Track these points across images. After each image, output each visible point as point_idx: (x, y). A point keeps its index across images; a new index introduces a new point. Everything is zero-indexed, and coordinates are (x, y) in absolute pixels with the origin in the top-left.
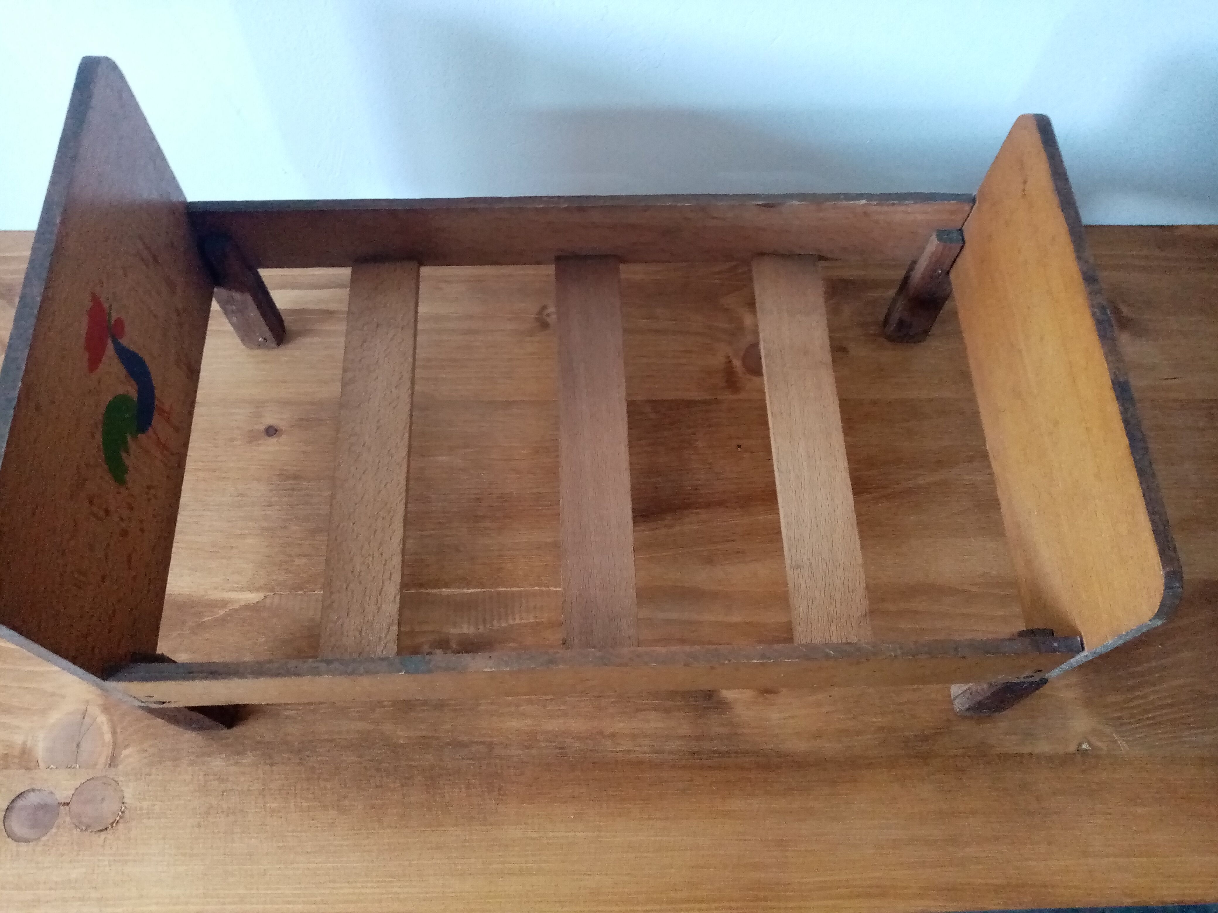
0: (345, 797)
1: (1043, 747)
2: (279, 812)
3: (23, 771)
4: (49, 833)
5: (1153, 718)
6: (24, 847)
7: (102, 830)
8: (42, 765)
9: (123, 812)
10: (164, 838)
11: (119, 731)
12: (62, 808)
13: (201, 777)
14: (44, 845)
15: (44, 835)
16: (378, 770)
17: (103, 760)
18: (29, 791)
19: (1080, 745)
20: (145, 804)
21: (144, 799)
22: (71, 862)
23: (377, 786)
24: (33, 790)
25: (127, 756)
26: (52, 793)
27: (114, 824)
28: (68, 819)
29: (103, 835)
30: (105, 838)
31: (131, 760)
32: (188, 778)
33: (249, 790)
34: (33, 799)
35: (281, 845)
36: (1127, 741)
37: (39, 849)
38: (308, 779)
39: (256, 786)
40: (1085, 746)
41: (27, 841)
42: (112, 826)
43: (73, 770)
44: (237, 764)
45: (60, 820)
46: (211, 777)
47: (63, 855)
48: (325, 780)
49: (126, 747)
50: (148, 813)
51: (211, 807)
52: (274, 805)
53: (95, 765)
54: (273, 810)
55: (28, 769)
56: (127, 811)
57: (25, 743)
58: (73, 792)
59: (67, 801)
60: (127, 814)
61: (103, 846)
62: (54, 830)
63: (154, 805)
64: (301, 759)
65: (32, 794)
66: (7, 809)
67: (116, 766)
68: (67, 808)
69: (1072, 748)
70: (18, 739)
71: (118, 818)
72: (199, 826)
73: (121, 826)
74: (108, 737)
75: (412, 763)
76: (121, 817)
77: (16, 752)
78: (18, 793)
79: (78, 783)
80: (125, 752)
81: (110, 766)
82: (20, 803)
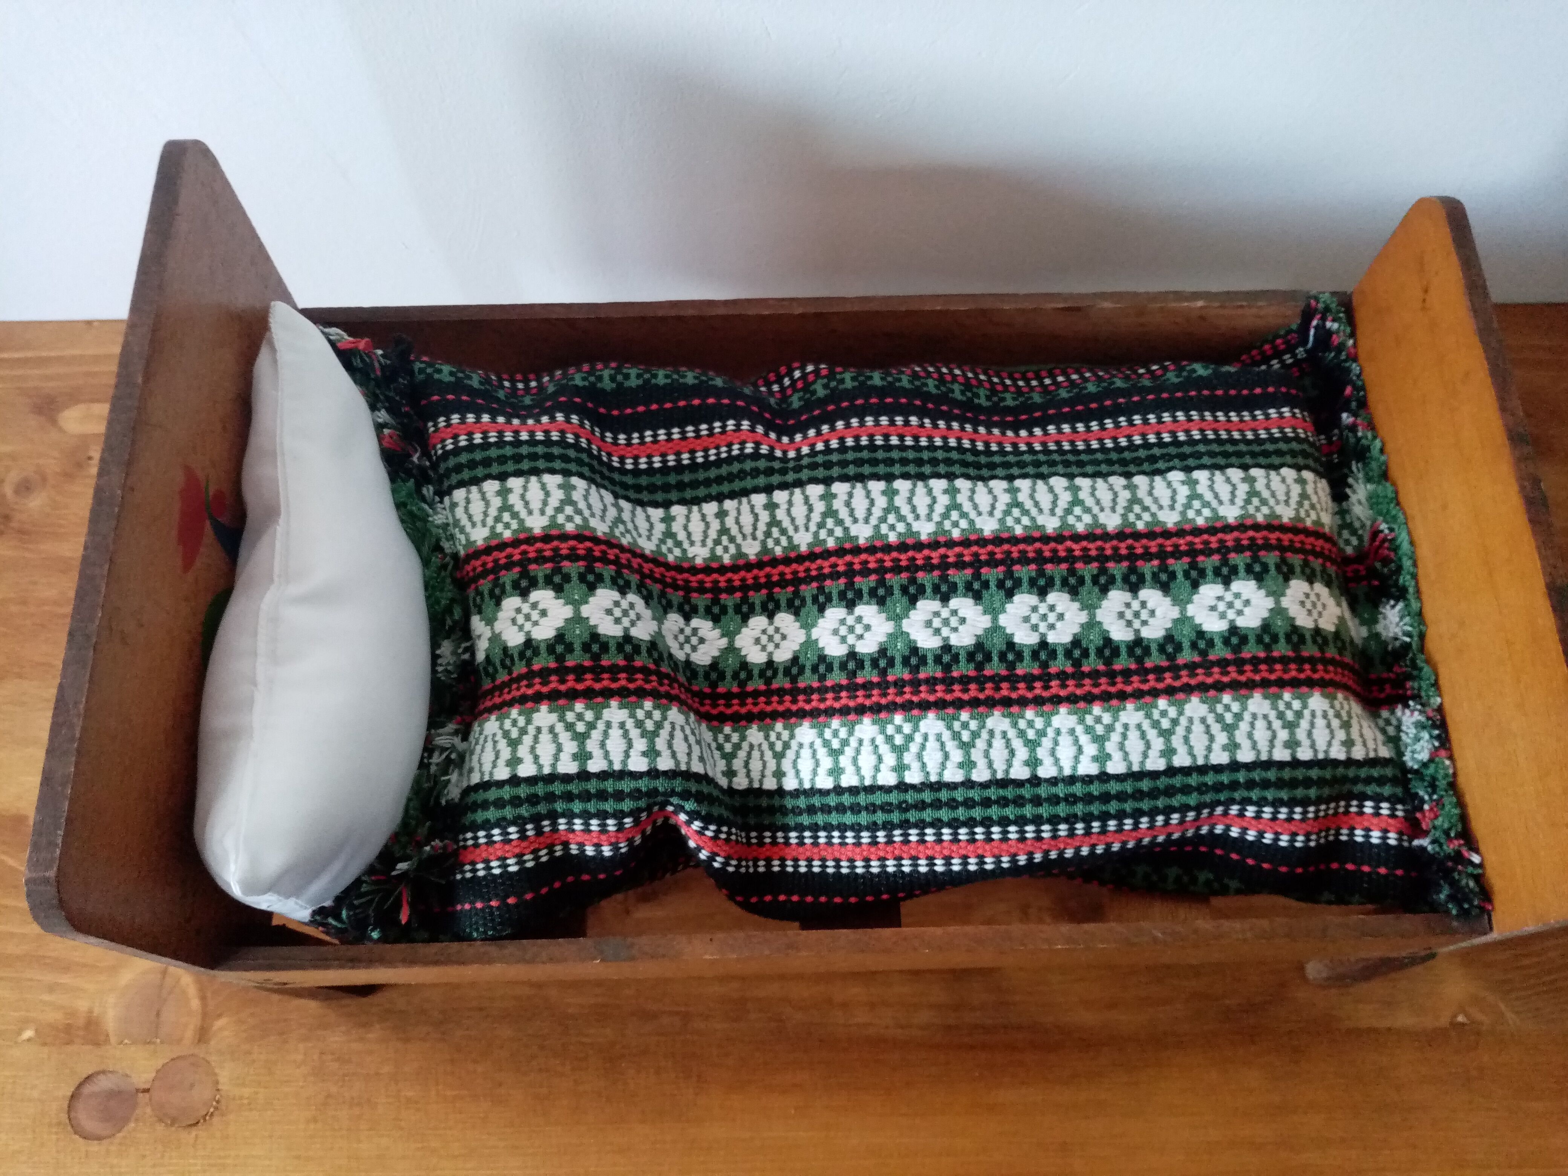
0: (500, 1085)
1: (1405, 1019)
2: (416, 1102)
3: (90, 1047)
4: (125, 1129)
5: (1553, 982)
6: (94, 1147)
7: (191, 1126)
8: (113, 1040)
9: (218, 1102)
10: (271, 1137)
11: (209, 995)
12: (140, 1095)
13: (316, 1057)
14: (120, 1144)
15: (119, 1131)
16: (542, 1047)
17: (190, 1034)
18: (98, 1073)
19: (1455, 1016)
20: (246, 1092)
21: (244, 1085)
22: (154, 1166)
23: (540, 1070)
24: (103, 1072)
25: (221, 1029)
26: (127, 1076)
27: (206, 1118)
28: (148, 1110)
29: (194, 1132)
30: (197, 1136)
31: (226, 1033)
32: (300, 1057)
33: (377, 1074)
34: (104, 1084)
35: (420, 1145)
36: (1517, 1013)
37: (113, 1148)
38: (452, 1061)
39: (386, 1069)
40: (1461, 1019)
41: (99, 1138)
42: (205, 1120)
43: (152, 1047)
44: (361, 1039)
45: (138, 1111)
46: (330, 1057)
47: (144, 1156)
48: (475, 1061)
49: (220, 1016)
50: (249, 1104)
51: (329, 1096)
52: (410, 1094)
53: (179, 1041)
54: (409, 1100)
55: (97, 1044)
56: (223, 1102)
57: (90, 1011)
58: (154, 1075)
59: (147, 1086)
60: (223, 1105)
61: (194, 1146)
62: (132, 1125)
63: (257, 1093)
64: (444, 1033)
65: (101, 1077)
66: (72, 1096)
67: (207, 1042)
68: (147, 1095)
69: (1444, 1021)
70: (82, 1005)
71: (212, 1110)
72: (315, 1120)
73: (215, 1119)
74: (195, 1003)
75: (584, 1040)
76: (216, 1108)
77: (81, 1022)
78: (85, 1076)
79: (160, 1063)
80: (219, 1023)
81: (199, 1041)
82: (87, 1089)
